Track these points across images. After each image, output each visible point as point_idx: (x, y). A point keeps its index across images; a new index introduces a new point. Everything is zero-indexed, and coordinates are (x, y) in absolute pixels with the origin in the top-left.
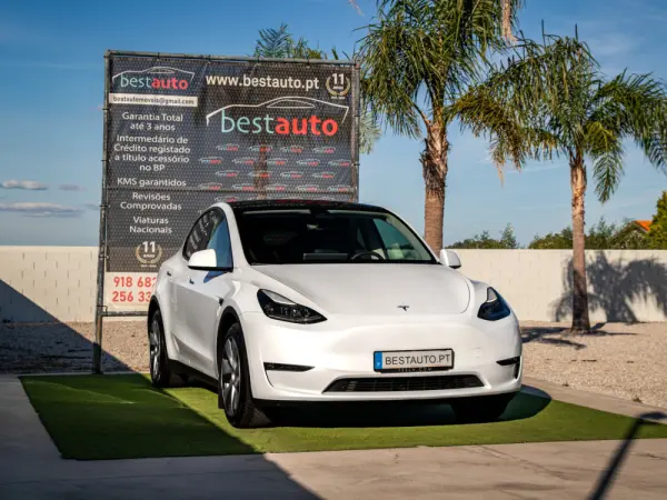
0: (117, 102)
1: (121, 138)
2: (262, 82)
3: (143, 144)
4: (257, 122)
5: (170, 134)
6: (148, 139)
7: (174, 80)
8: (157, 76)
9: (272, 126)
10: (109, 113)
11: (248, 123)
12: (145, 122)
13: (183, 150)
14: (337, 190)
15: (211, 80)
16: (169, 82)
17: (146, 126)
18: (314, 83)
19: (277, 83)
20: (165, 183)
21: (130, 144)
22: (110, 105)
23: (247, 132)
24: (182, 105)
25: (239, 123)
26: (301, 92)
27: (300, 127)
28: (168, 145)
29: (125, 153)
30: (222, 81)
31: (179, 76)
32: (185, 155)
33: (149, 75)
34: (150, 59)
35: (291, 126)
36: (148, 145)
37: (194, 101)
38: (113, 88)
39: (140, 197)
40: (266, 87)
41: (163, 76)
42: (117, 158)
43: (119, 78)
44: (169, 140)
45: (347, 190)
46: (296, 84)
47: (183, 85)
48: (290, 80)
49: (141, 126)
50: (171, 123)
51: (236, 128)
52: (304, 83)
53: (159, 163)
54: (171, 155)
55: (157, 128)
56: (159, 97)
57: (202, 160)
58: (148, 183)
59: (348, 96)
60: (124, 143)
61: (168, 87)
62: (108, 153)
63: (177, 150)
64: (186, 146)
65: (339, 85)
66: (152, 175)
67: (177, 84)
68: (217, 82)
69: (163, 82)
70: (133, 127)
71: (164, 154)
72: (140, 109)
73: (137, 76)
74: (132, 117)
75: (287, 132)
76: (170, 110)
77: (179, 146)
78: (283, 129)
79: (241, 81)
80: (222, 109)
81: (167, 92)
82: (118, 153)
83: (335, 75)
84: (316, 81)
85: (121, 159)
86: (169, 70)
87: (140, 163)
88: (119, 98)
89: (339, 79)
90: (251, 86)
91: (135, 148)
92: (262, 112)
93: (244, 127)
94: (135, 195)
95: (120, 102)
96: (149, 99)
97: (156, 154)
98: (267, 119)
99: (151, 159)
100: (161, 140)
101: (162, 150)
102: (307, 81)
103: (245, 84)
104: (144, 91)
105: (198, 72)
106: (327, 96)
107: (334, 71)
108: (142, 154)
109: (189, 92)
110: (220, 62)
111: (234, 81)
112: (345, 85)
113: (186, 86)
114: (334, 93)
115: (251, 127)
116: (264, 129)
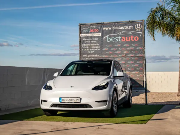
0: (82, 36)
1: (83, 45)
2: (117, 28)
3: (88, 46)
4: (117, 38)
5: (95, 43)
6: (90, 45)
8: (91, 29)
9: (121, 39)
10: (80, 39)
11: (114, 39)
12: (89, 41)
13: (98, 47)
14: (139, 55)
15: (104, 29)
17: (89, 42)
18: (131, 27)
19: (121, 28)
20: (94, 55)
21: (85, 46)
22: (80, 37)
24: (97, 36)
25: (112, 39)
26: (128, 30)
27: (128, 39)
28: (94, 46)
29: (84, 48)
30: (107, 29)
31: (96, 28)
32: (99, 48)
33: (89, 29)
34: (89, 25)
35: (126, 39)
36: (89, 46)
37: (100, 34)
38: (81, 33)
40: (119, 29)
41: (93, 29)
42: (83, 50)
43: (82, 30)
44: (95, 45)
45: (142, 55)
46: (127, 28)
48: (125, 27)
49: (88, 42)
50: (95, 40)
51: (111, 40)
52: (129, 27)
53: (92, 51)
54: (95, 48)
55: (92, 42)
56: (92, 34)
57: (103, 49)
58: (90, 56)
59: (141, 30)
60: (84, 46)
61: (94, 31)
62: (80, 49)
63: (97, 47)
64: (99, 46)
65: (139, 27)
66: (90, 54)
67: (96, 31)
70: (86, 42)
71: (94, 48)
72: (88, 37)
73: (86, 29)
74: (86, 40)
75: (125, 41)
76: (94, 37)
78: (123, 40)
79: (112, 28)
80: (107, 36)
81: (94, 33)
83: (137, 24)
84: (132, 26)
86: (94, 27)
87: (88, 51)
88: (83, 35)
89: (139, 25)
90: (115, 29)
91: (86, 47)
92: (118, 36)
93: (113, 40)
94: (87, 59)
96: (90, 35)
97: (92, 48)
98: (119, 37)
99: (91, 50)
100: (93, 45)
101: (93, 47)
102: (130, 27)
103: (113, 29)
104: (88, 33)
105: (101, 27)
106: (135, 30)
107: (137, 23)
108: (88, 48)
109: (99, 32)
110: (106, 24)
111: (110, 28)
112: (140, 27)
113: (98, 31)
114: (137, 29)
115: (115, 40)
116: (118, 40)
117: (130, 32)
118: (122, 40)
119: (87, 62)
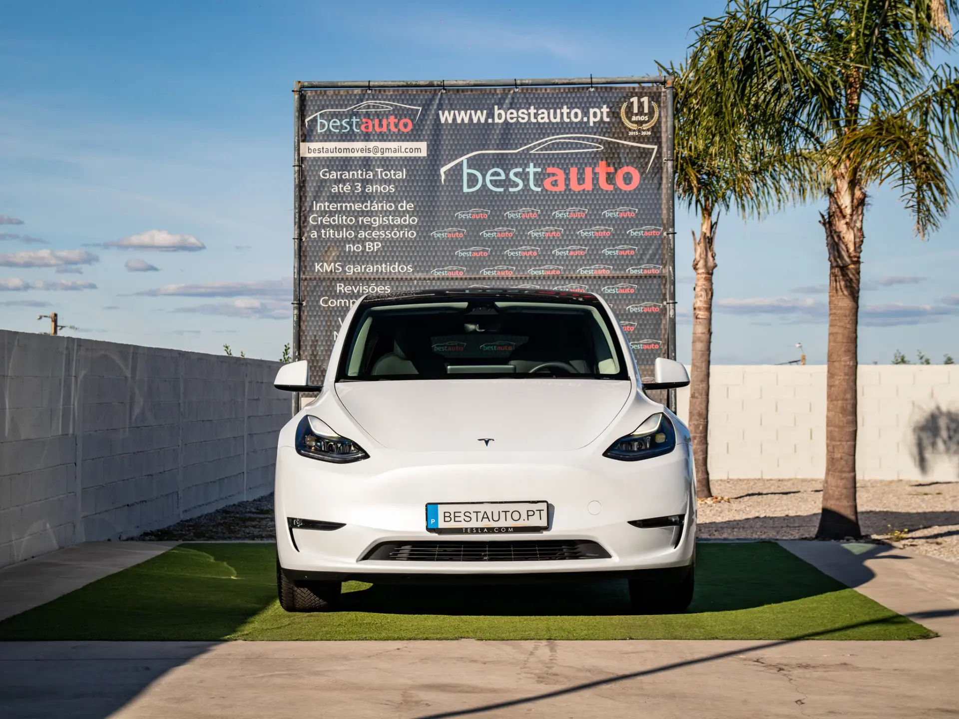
0: (312, 155)
1: (317, 207)
2: (524, 115)
3: (348, 213)
4: (516, 174)
5: (388, 197)
6: (357, 207)
7: (392, 119)
8: (367, 115)
9: (539, 179)
10: (301, 172)
11: (503, 177)
12: (353, 181)
13: (408, 220)
14: (641, 272)
16: (385, 122)
17: (354, 187)
18: (600, 113)
19: (544, 116)
20: (383, 268)
21: (331, 214)
22: (302, 160)
23: (501, 190)
24: (404, 155)
25: (488, 178)
26: (582, 127)
27: (581, 180)
28: (386, 213)
29: (325, 227)
30: (463, 117)
31: (399, 113)
32: (410, 227)
33: (357, 114)
34: (357, 91)
35: (567, 179)
36: (356, 214)
37: (421, 149)
38: (305, 135)
39: (347, 289)
40: (529, 123)
41: (377, 114)
42: (314, 235)
43: (315, 119)
44: (386, 207)
45: (657, 272)
46: (575, 115)
47: (405, 126)
48: (565, 110)
49: (347, 188)
50: (389, 182)
51: (484, 185)
52: (586, 114)
53: (373, 240)
54: (390, 227)
55: (370, 189)
56: (371, 145)
57: (436, 234)
58: (358, 269)
59: (656, 130)
60: (323, 213)
61: (384, 129)
62: (300, 228)
63: (398, 221)
64: (412, 214)
65: (641, 112)
66: (363, 258)
67: (396, 126)
68: (454, 119)
69: (376, 122)
70: (335, 189)
71: (382, 227)
72: (345, 164)
73: (340, 116)
74: (334, 175)
75: (561, 187)
76: (387, 163)
77: (402, 214)
78: (555, 184)
79: (491, 115)
80: (464, 159)
81: (382, 137)
82: (315, 227)
83: (635, 100)
84: (605, 109)
85: (319, 236)
86: (386, 106)
87: (347, 241)
88: (313, 149)
89: (641, 105)
90: (506, 122)
91: (337, 220)
92: (524, 160)
93: (495, 183)
94: (340, 287)
95: (317, 155)
96: (357, 149)
97: (369, 227)
98: (532, 169)
99: (362, 234)
100: (376, 207)
101: (377, 222)
102: (592, 111)
103: (497, 120)
104: (349, 137)
105: (426, 106)
106: (623, 133)
107: (633, 94)
108: (348, 227)
109: (414, 136)
110: (458, 89)
111: (480, 116)
112: (651, 114)
113: (410, 127)
114: (634, 126)
115: (507, 183)
116: (526, 185)
117: (593, 140)
118: (547, 183)
119: (464, 305)
